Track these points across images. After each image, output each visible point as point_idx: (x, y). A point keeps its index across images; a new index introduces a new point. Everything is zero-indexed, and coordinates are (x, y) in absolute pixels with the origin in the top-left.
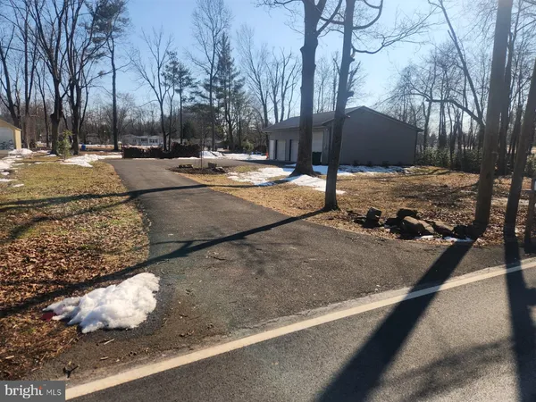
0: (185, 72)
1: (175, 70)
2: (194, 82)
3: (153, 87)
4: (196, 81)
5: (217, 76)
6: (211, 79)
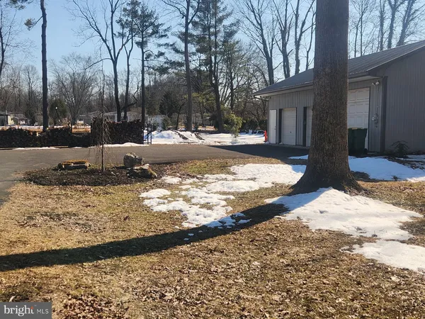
0: (150, 16)
1: (133, 13)
2: (161, 29)
3: (105, 41)
4: (164, 27)
5: (197, 19)
6: (187, 24)
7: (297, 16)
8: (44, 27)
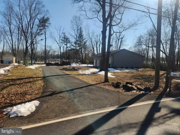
0: (68, 39)
4: (71, 41)
6: (76, 41)
7: (99, 40)
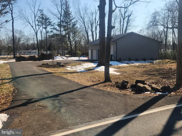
0: (48, 19)
1: (43, 18)
2: (52, 23)
3: (32, 27)
4: (53, 23)
5: (63, 20)
6: (60, 22)
7: (95, 20)
8: (13, 23)
